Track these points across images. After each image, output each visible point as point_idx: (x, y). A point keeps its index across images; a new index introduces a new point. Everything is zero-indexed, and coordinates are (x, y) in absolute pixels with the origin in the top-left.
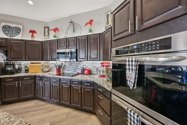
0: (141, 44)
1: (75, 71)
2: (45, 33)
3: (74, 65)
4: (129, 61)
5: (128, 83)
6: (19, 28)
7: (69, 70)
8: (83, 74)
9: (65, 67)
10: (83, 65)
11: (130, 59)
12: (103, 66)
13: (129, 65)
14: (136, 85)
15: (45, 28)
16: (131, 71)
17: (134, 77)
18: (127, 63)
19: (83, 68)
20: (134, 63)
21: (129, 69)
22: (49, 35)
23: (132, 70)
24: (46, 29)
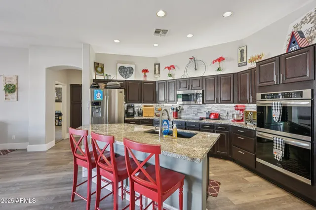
0: (285, 93)
1: (196, 115)
2: (155, 71)
3: (194, 109)
4: (275, 104)
5: (274, 119)
6: (132, 68)
7: (188, 114)
8: (209, 118)
9: (182, 111)
10: (208, 109)
11: (276, 103)
12: (237, 109)
13: (275, 107)
14: (280, 119)
15: (155, 65)
16: (276, 111)
17: (279, 114)
18: (273, 105)
19: (209, 112)
20: (279, 105)
21: (275, 110)
22: (159, 73)
23: (278, 110)
24: (157, 66)
